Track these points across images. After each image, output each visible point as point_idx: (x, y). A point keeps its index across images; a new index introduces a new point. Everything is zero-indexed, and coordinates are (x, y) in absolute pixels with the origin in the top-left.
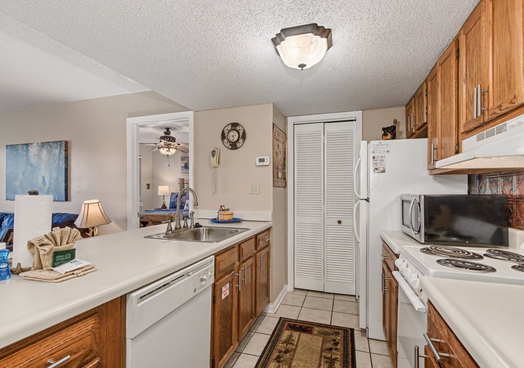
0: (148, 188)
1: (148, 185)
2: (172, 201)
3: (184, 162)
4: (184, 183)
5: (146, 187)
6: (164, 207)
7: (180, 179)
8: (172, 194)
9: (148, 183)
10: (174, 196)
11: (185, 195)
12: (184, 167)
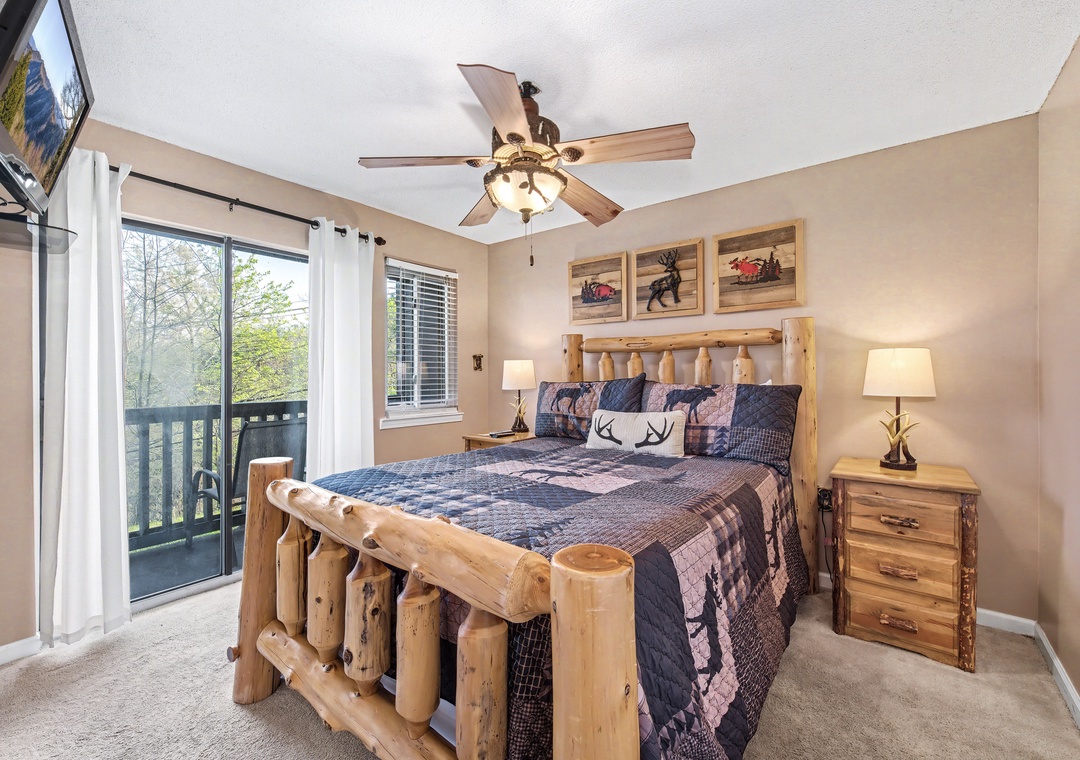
0: (478, 367)
1: (478, 359)
2: (545, 410)
3: (582, 280)
4: (581, 350)
5: (472, 363)
6: (520, 426)
7: (569, 336)
8: (545, 385)
9: (477, 353)
10: (550, 394)
11: (587, 390)
12: (582, 297)
